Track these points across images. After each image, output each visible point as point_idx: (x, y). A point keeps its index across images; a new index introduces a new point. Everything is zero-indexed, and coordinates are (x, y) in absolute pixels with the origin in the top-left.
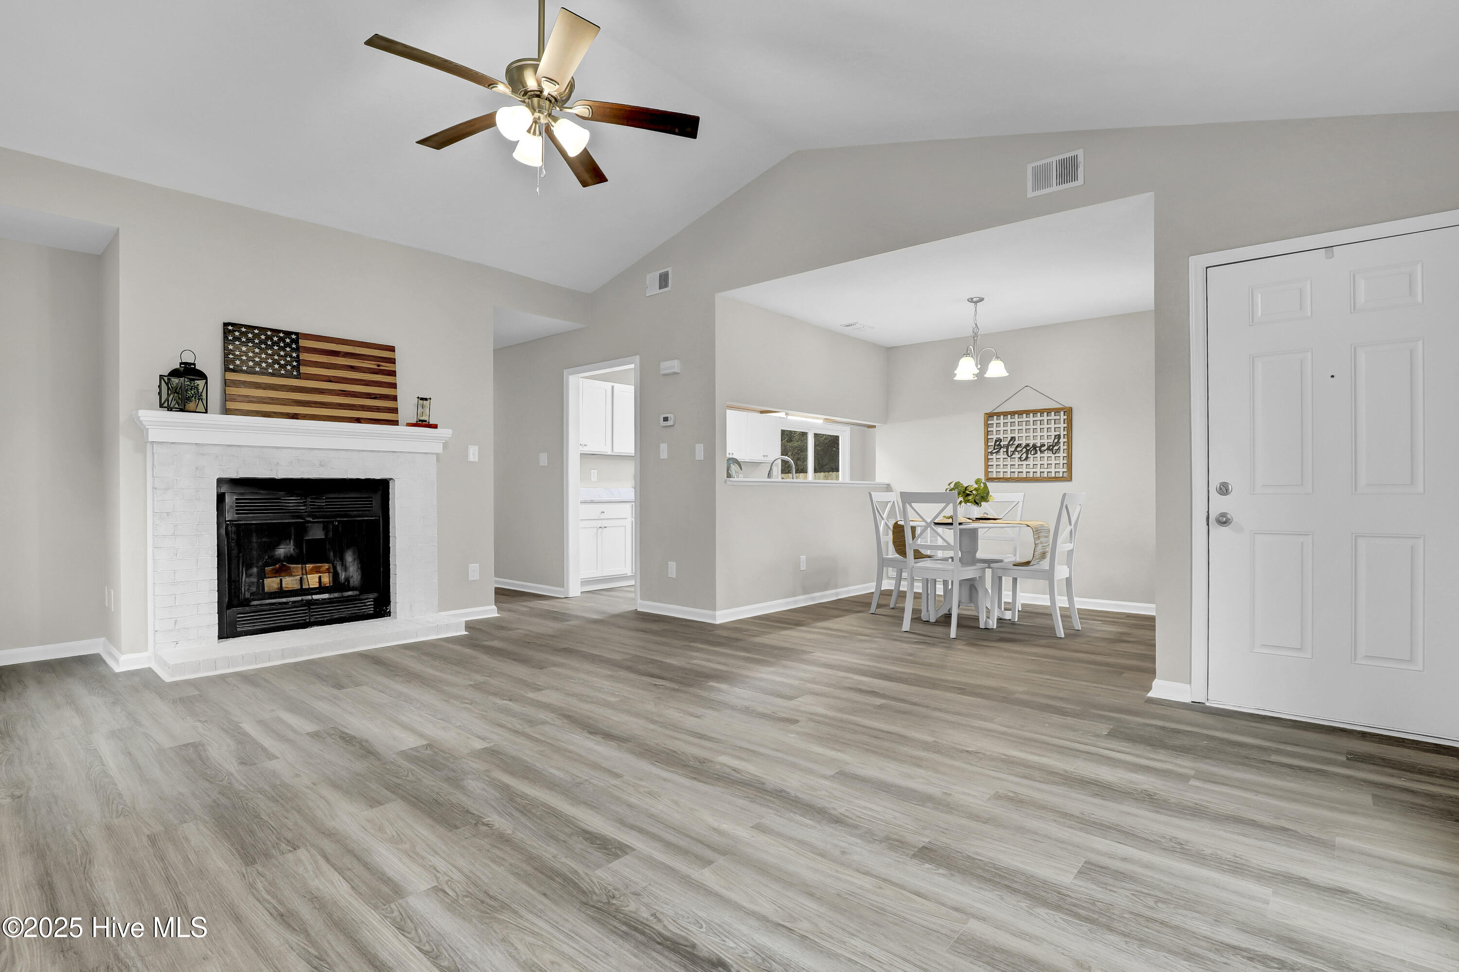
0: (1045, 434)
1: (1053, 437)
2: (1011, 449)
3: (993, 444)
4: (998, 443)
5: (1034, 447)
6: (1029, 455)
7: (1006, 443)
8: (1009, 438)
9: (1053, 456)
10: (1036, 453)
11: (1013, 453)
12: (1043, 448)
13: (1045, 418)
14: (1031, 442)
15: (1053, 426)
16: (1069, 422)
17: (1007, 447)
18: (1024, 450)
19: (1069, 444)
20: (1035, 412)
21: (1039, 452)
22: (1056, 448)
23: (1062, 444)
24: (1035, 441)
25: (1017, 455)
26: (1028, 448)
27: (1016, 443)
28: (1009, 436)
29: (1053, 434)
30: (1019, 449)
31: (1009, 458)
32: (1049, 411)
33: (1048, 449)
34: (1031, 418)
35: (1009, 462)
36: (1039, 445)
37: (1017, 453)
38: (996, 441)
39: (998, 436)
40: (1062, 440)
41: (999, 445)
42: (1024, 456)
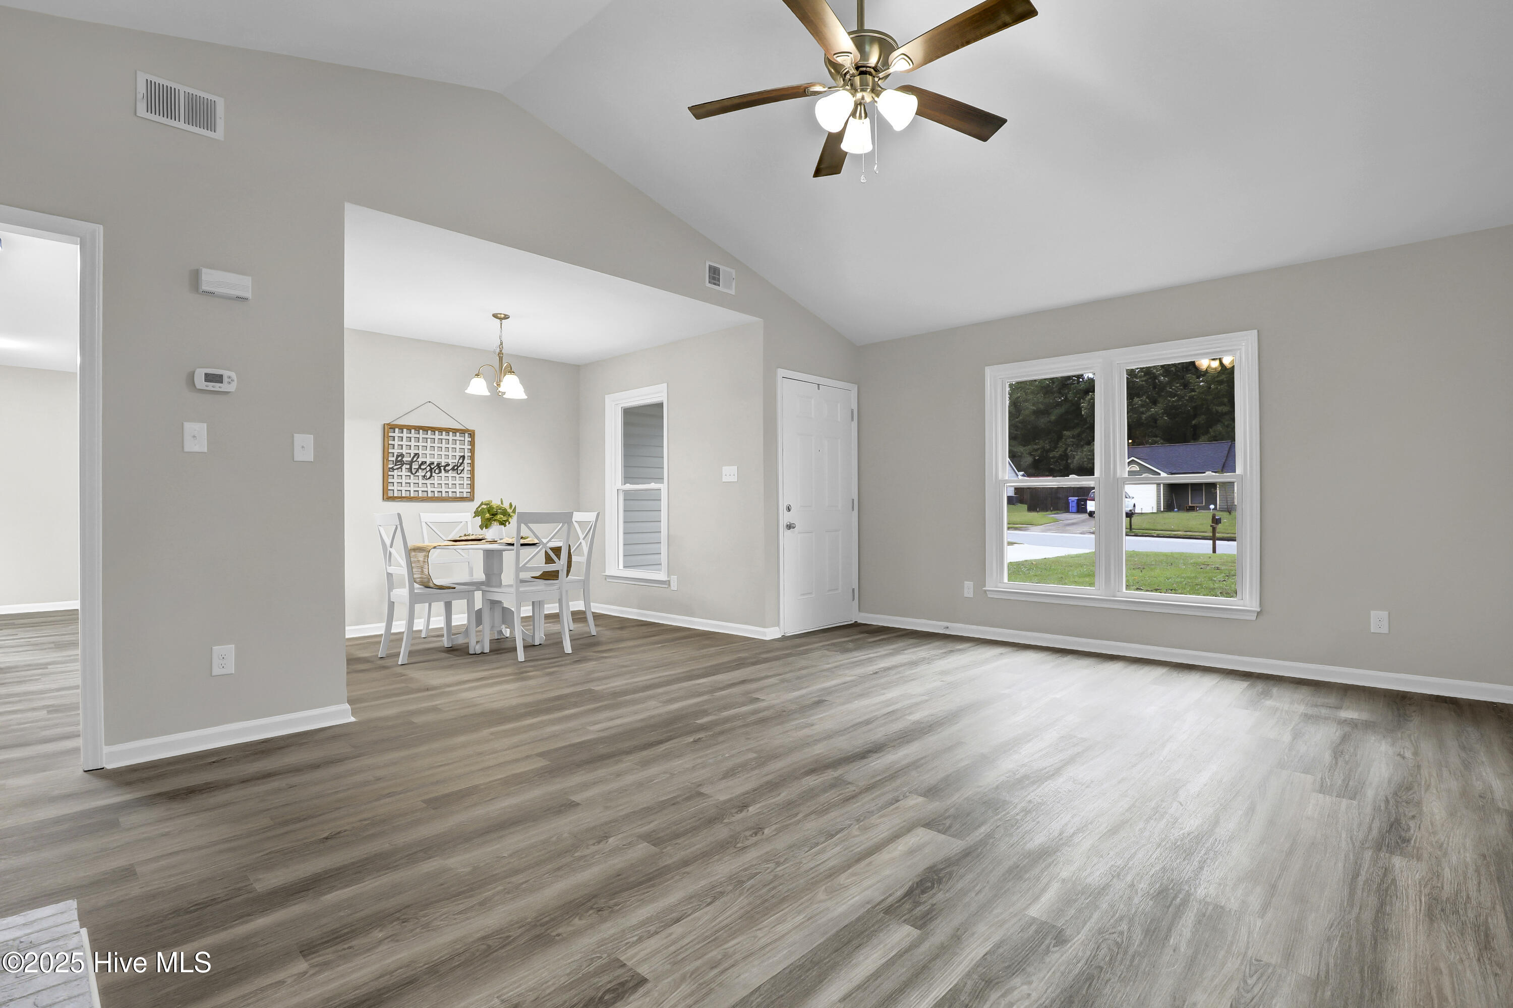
0: (450, 454)
1: (458, 458)
2: (415, 466)
3: (394, 459)
4: (400, 458)
5: (439, 465)
6: (434, 474)
7: (410, 459)
8: (412, 455)
9: (458, 476)
10: (440, 472)
11: (417, 470)
12: (447, 468)
13: (451, 437)
14: (436, 461)
15: (458, 446)
16: (472, 443)
17: (411, 463)
18: (428, 468)
19: (472, 465)
20: (434, 430)
21: (443, 471)
22: (461, 468)
23: (466, 465)
24: (440, 460)
25: (421, 473)
26: (432, 467)
27: (420, 460)
28: (413, 452)
29: (458, 454)
30: (423, 467)
31: (412, 476)
32: (455, 431)
33: (453, 469)
34: (437, 436)
35: (413, 480)
36: (443, 464)
37: (420, 470)
38: (398, 456)
39: (400, 451)
40: (467, 461)
41: (401, 461)
42: (428, 474)
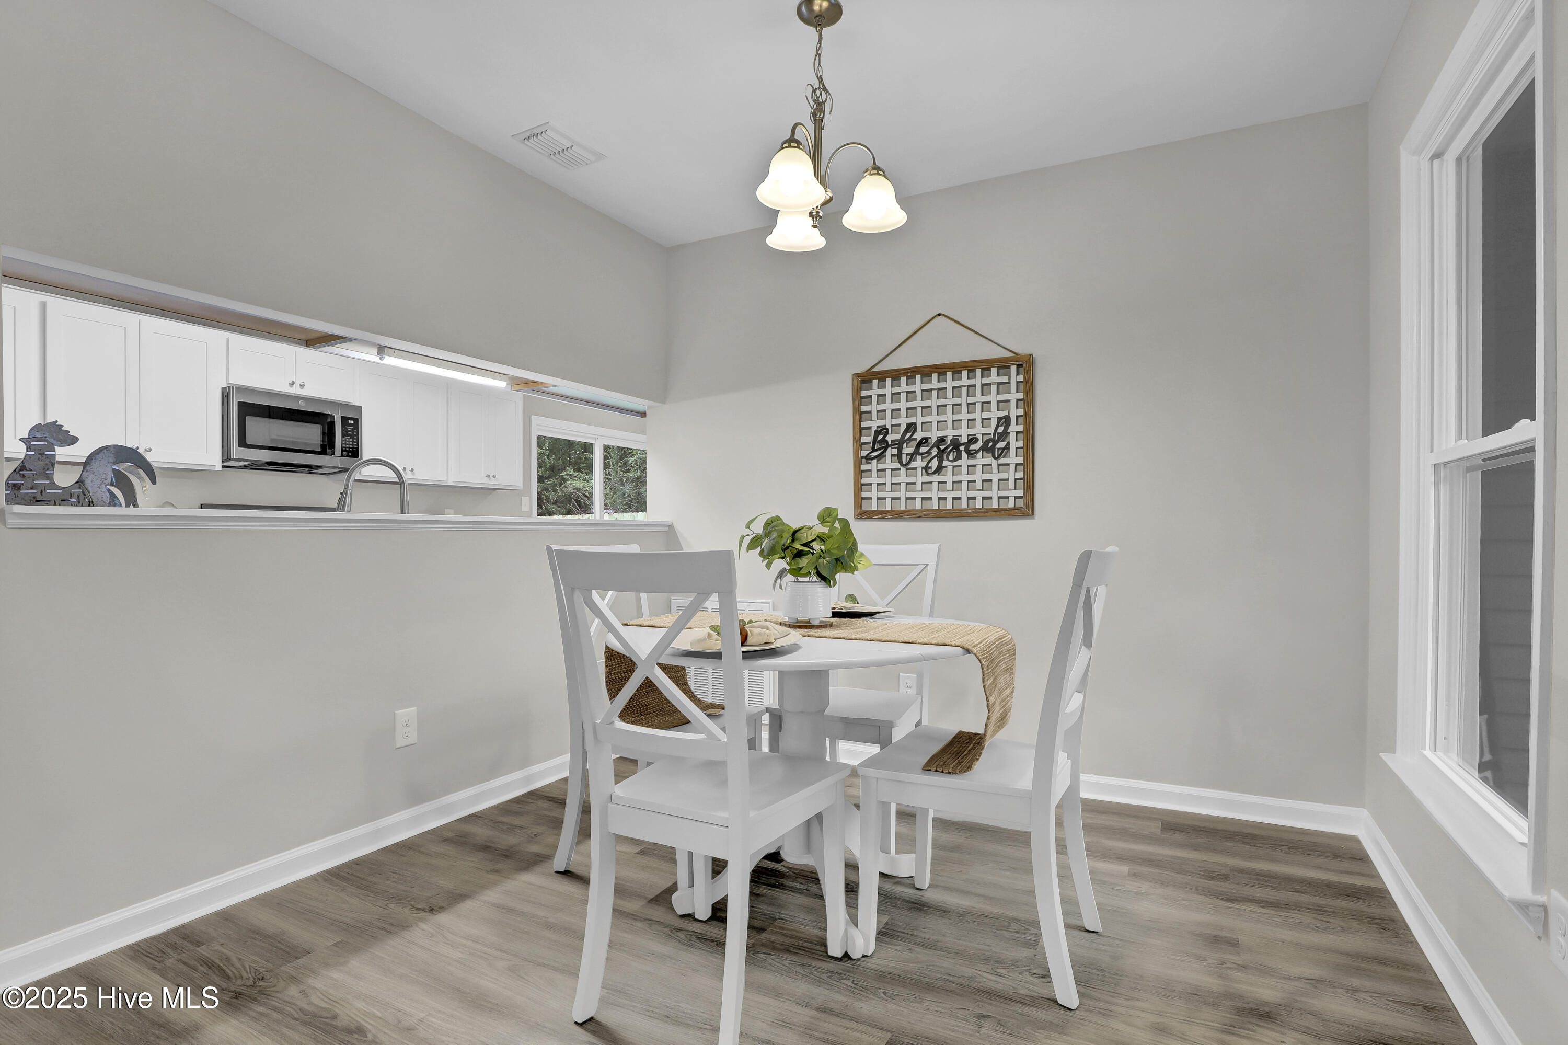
0: (978, 415)
1: (994, 422)
2: (907, 450)
3: (870, 439)
4: (880, 437)
5: (956, 444)
6: (945, 463)
7: (897, 437)
8: (904, 427)
9: (995, 463)
10: (959, 457)
11: (912, 457)
12: (973, 447)
13: (978, 380)
14: (949, 434)
15: (993, 397)
16: (1028, 387)
17: (899, 444)
18: (935, 451)
19: (1029, 435)
20: (956, 369)
21: (964, 455)
22: (1001, 445)
23: (1012, 437)
24: (957, 432)
25: (919, 463)
26: (942, 447)
27: (919, 435)
28: (904, 421)
29: (994, 414)
30: (924, 449)
31: (903, 469)
32: (985, 366)
33: (984, 448)
34: (949, 382)
35: (903, 478)
36: (964, 440)
37: (919, 458)
38: (877, 433)
39: (881, 423)
40: (1014, 428)
41: (884, 440)
42: (934, 464)
